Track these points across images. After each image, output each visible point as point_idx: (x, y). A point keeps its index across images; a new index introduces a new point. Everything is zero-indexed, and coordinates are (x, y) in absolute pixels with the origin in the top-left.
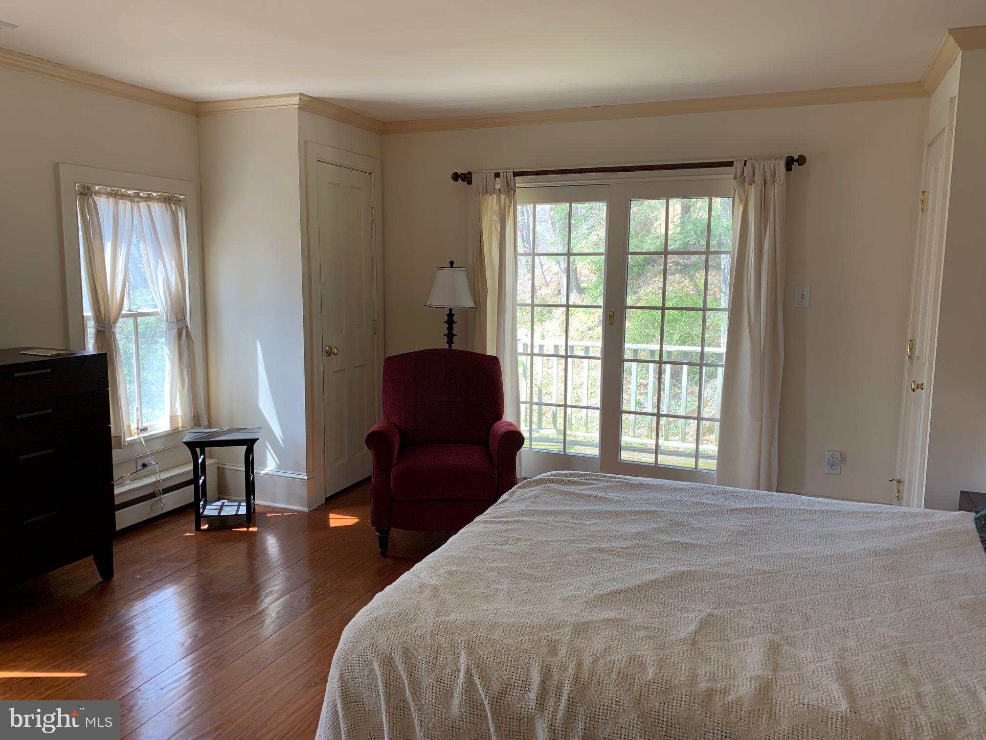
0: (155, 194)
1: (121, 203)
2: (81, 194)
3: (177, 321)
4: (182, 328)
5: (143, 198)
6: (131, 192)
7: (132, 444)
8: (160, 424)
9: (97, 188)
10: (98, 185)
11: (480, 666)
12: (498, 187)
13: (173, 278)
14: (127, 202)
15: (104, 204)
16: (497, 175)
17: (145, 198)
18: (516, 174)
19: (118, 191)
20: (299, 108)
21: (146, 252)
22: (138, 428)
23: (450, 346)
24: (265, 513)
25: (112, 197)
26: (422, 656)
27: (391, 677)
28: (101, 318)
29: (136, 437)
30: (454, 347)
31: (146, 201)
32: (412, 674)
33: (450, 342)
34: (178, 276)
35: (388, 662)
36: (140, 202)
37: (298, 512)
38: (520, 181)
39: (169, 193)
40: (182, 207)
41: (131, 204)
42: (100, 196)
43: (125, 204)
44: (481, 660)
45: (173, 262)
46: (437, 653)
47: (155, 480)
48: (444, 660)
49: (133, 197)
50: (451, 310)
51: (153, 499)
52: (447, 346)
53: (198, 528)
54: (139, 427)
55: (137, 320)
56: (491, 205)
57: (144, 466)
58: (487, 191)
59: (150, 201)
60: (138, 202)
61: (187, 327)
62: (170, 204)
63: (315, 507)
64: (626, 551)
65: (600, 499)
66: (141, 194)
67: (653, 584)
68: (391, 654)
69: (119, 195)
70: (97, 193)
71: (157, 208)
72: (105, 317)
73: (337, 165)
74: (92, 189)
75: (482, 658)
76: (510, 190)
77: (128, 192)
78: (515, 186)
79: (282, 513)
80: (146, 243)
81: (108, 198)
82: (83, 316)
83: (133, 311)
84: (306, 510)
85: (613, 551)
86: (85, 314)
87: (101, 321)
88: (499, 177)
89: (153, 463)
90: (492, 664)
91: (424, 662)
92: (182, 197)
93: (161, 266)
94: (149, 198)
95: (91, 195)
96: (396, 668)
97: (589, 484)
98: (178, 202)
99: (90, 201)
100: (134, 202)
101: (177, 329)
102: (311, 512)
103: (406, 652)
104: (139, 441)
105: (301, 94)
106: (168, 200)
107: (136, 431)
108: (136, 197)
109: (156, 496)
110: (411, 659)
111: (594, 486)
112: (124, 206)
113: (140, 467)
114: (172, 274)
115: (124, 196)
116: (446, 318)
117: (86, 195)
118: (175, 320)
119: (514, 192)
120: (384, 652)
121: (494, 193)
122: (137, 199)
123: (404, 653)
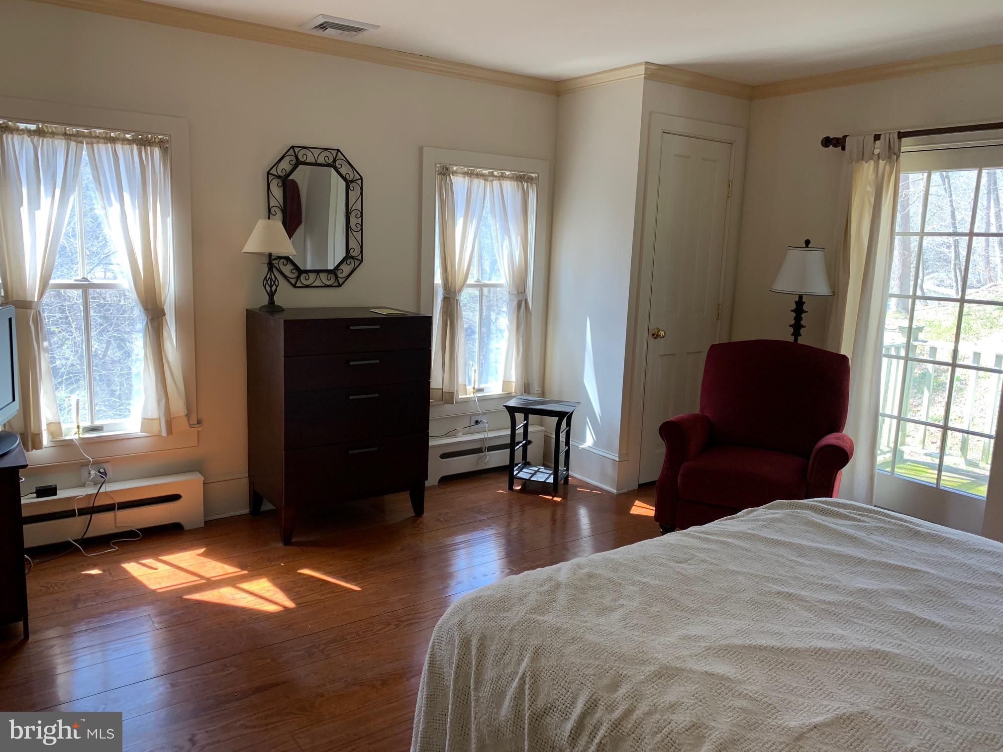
0: (507, 173)
1: (476, 181)
2: (440, 174)
3: (518, 293)
4: (522, 301)
5: (496, 176)
6: (485, 172)
7: (467, 401)
8: (494, 388)
9: (455, 168)
10: (456, 165)
11: (536, 677)
12: (877, 151)
13: (517, 253)
14: (481, 180)
15: (459, 183)
16: (877, 137)
17: (499, 177)
18: (901, 135)
19: (474, 170)
20: (645, 78)
21: (495, 228)
22: (474, 388)
23: (796, 340)
24: (576, 487)
25: (468, 176)
26: (493, 648)
27: (464, 660)
28: (447, 286)
29: (472, 395)
30: (801, 341)
31: (499, 180)
32: (481, 663)
33: (797, 333)
34: (522, 251)
35: (466, 644)
36: (494, 180)
37: (608, 492)
38: (907, 144)
39: (522, 172)
40: (534, 186)
41: (485, 182)
42: (457, 176)
43: (479, 182)
44: (540, 670)
45: (519, 238)
46: (507, 649)
47: (484, 437)
48: (510, 658)
49: (487, 176)
50: (801, 297)
51: (481, 454)
52: (791, 339)
53: (511, 488)
54: (476, 387)
55: (482, 290)
56: (866, 172)
57: (477, 422)
58: (862, 157)
59: (503, 180)
60: (492, 181)
61: (526, 300)
62: (522, 182)
63: (625, 490)
64: (824, 606)
65: (853, 540)
66: (495, 173)
67: (819, 653)
68: (471, 636)
69: (474, 174)
70: (455, 173)
71: (509, 187)
72: (451, 286)
73: (685, 136)
74: (451, 170)
75: (542, 668)
76: (893, 154)
77: (484, 171)
78: (900, 150)
79: (592, 490)
80: (496, 220)
81: (464, 177)
82: (433, 283)
83: (480, 282)
84: (615, 491)
85: (807, 602)
86: (436, 282)
87: (448, 289)
88: (879, 139)
89: (484, 421)
90: (547, 678)
91: (493, 654)
92: (533, 175)
93: (506, 242)
94: (502, 177)
95: (449, 175)
96: (471, 652)
97: (857, 520)
98: (530, 180)
99: (448, 180)
100: (487, 181)
101: (516, 301)
102: (619, 495)
103: (483, 639)
104: (473, 399)
105: (647, 63)
106: (520, 179)
107: (473, 390)
108: (490, 176)
109: (483, 452)
110: (485, 647)
111: (860, 524)
112: (478, 183)
113: (473, 423)
114: (517, 249)
115: (478, 175)
116: (794, 306)
117: (444, 174)
118: (516, 293)
119: (898, 157)
120: (466, 633)
121: (872, 159)
122: (490, 178)
123: (481, 639)
